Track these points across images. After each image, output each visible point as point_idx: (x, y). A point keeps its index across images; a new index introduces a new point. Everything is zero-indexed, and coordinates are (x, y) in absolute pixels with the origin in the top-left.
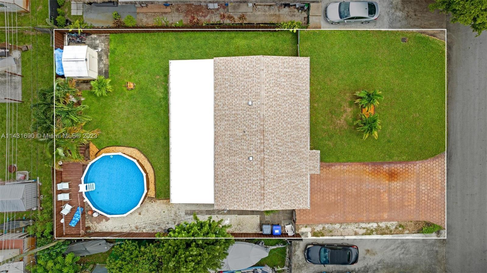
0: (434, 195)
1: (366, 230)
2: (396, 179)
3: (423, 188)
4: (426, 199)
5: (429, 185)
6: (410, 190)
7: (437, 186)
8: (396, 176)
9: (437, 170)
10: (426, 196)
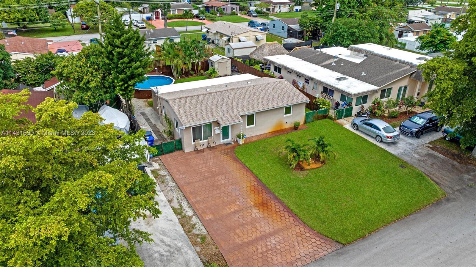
0: (274, 258)
1: (179, 207)
2: (262, 210)
3: (273, 241)
4: (260, 251)
5: (282, 245)
6: (259, 228)
7: (289, 256)
8: (266, 208)
9: (310, 246)
10: (264, 249)
